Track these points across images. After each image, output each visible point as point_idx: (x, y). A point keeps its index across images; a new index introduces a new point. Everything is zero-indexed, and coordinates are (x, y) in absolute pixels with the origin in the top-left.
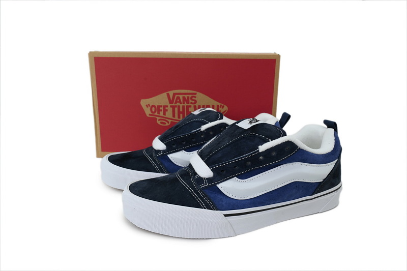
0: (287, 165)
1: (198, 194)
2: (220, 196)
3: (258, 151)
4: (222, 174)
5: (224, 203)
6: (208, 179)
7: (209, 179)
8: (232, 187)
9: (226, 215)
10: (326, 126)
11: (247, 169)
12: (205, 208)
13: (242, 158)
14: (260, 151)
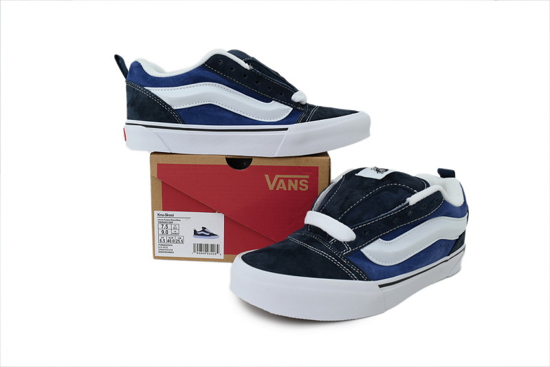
0: (436, 219)
1: (342, 262)
2: (366, 264)
3: (408, 204)
4: (365, 236)
5: (374, 271)
6: (349, 243)
7: (351, 244)
8: (379, 251)
9: (381, 286)
10: (439, 176)
11: (393, 228)
12: (356, 280)
13: (390, 214)
14: (411, 204)
